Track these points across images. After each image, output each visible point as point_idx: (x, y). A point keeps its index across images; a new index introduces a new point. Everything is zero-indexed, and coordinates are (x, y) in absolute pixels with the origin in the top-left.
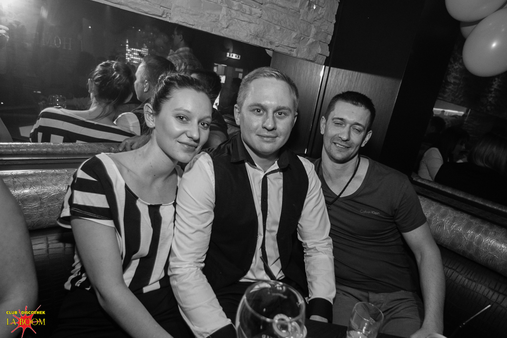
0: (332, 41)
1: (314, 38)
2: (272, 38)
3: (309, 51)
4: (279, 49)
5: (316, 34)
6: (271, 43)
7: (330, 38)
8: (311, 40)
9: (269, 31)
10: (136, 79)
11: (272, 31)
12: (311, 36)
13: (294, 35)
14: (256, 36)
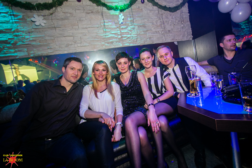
0: (192, 34)
1: (187, 35)
2: (176, 39)
3: (187, 38)
4: (179, 41)
5: (187, 33)
6: (176, 40)
7: (191, 33)
8: (186, 35)
9: (175, 37)
10: (133, 65)
11: (176, 37)
12: (186, 34)
13: (181, 36)
14: (172, 40)
